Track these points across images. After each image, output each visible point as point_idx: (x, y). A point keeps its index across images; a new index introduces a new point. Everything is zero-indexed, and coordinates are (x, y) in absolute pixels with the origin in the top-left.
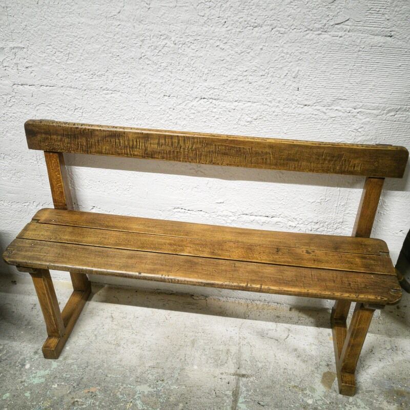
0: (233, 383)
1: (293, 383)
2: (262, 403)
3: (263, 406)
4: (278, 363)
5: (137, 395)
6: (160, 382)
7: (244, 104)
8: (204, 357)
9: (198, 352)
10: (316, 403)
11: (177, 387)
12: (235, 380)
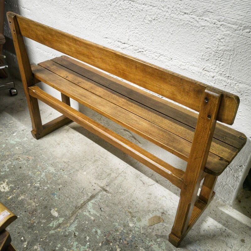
0: (97, 191)
1: (130, 210)
2: (102, 209)
3: (102, 211)
4: (132, 195)
5: (46, 170)
6: (61, 170)
7: (148, 7)
8: (94, 171)
9: (93, 167)
10: (134, 228)
11: (67, 177)
12: (99, 190)
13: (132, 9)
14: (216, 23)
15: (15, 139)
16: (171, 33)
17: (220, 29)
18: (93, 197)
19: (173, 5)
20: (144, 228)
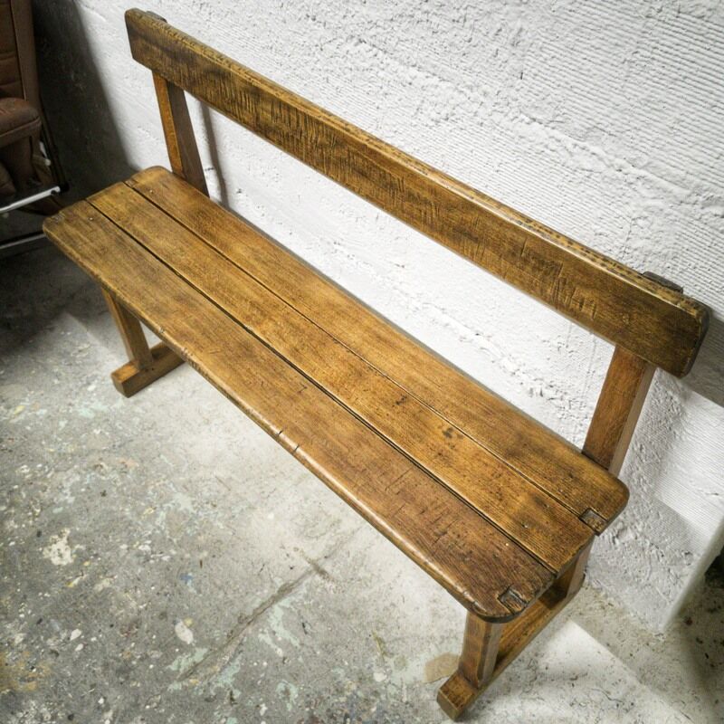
0: (300, 572)
1: (381, 634)
2: (308, 627)
3: (306, 633)
4: (391, 589)
5: (170, 505)
6: (209, 506)
7: (427, 77)
10: (386, 687)
11: (222, 527)
12: (304, 570)
13: (381, 74)
14: (624, 171)
15: (92, 402)
16: (497, 168)
17: (634, 190)
18: (285, 590)
19: (498, 89)
20: (410, 688)
